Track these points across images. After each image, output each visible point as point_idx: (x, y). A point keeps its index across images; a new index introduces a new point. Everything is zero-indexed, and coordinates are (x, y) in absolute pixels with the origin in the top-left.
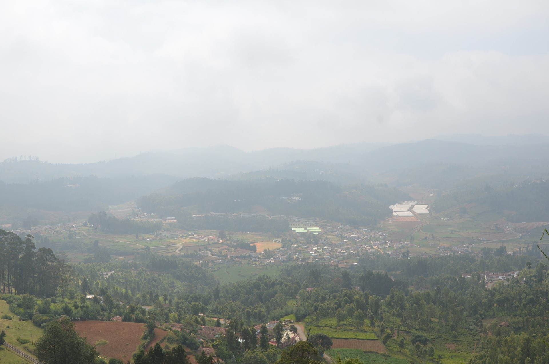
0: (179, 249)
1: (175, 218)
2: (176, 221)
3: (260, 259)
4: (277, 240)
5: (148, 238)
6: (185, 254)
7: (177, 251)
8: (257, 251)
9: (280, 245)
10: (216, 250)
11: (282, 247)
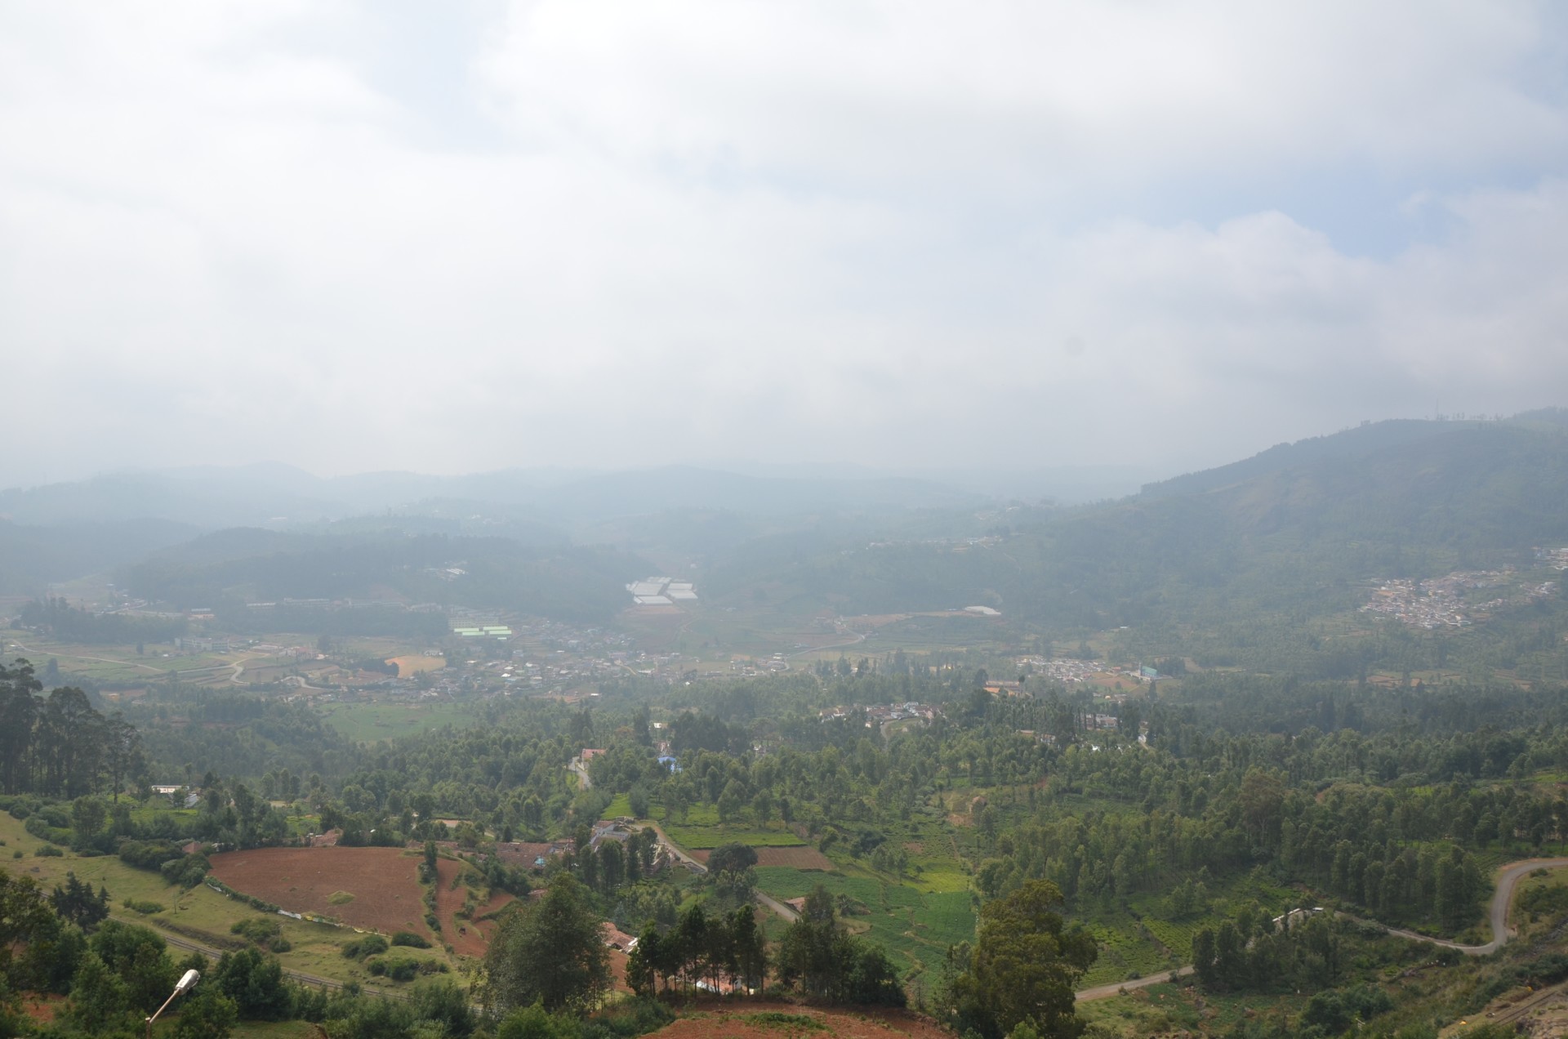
0: (236, 674)
1: (209, 609)
2: (212, 615)
3: (409, 690)
4: (434, 652)
5: (165, 652)
6: (252, 684)
7: (233, 678)
8: (399, 676)
9: (442, 662)
10: (315, 675)
11: (447, 666)
